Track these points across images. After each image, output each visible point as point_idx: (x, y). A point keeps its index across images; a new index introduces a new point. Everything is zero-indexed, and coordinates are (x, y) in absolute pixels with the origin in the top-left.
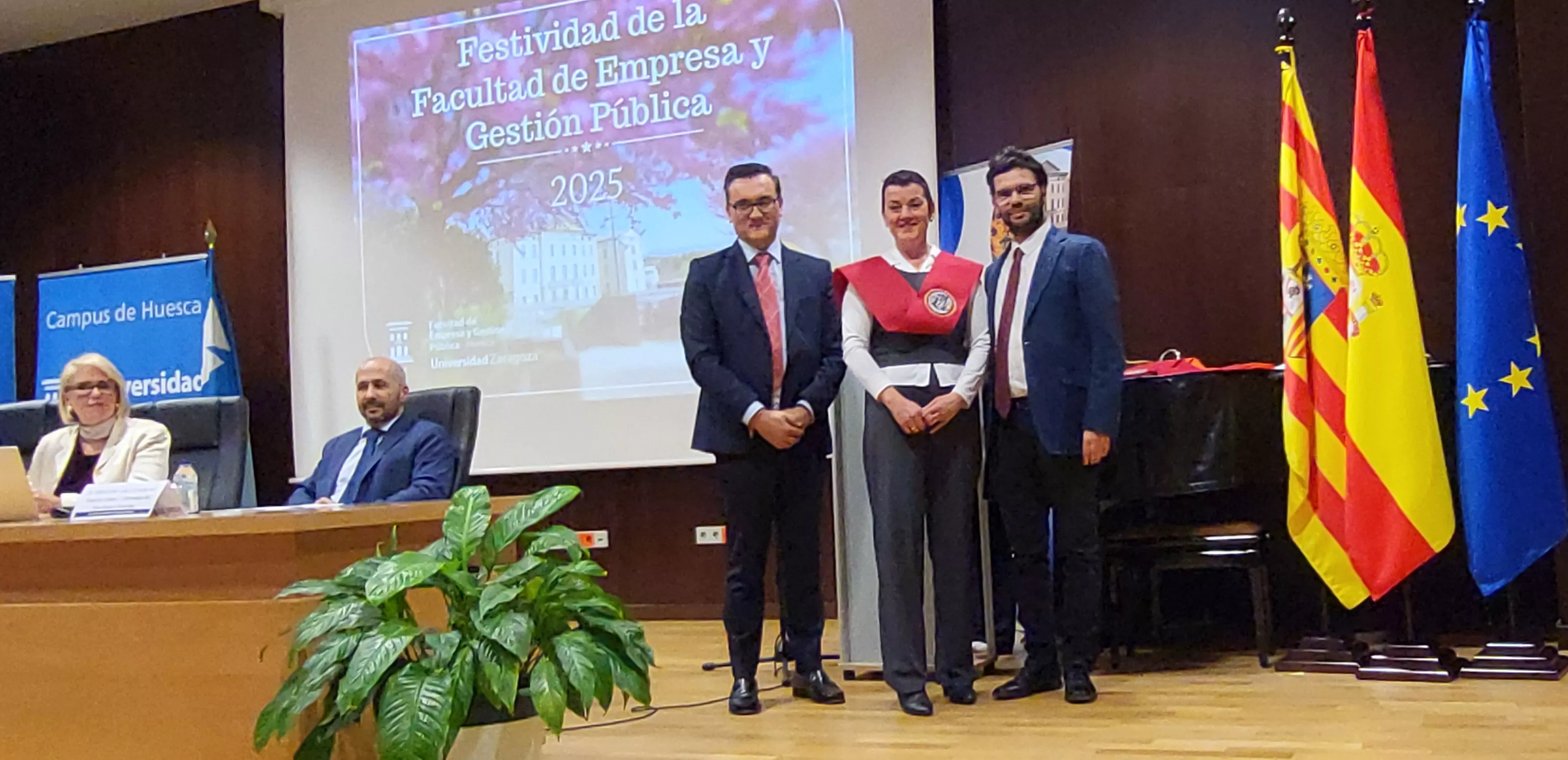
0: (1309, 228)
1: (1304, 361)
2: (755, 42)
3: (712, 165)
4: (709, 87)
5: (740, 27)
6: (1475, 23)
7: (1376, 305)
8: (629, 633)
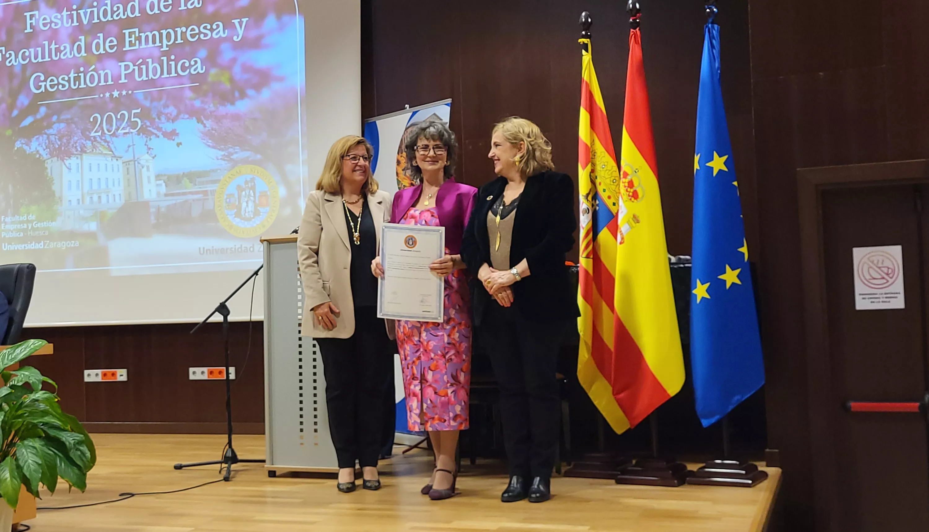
0: (598, 168)
1: (591, 261)
2: (236, 22)
3: (205, 110)
4: (203, 53)
5: (225, 11)
6: (710, 25)
7: (635, 223)
8: (73, 441)
